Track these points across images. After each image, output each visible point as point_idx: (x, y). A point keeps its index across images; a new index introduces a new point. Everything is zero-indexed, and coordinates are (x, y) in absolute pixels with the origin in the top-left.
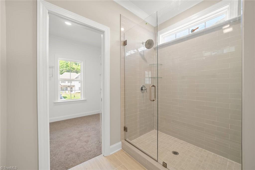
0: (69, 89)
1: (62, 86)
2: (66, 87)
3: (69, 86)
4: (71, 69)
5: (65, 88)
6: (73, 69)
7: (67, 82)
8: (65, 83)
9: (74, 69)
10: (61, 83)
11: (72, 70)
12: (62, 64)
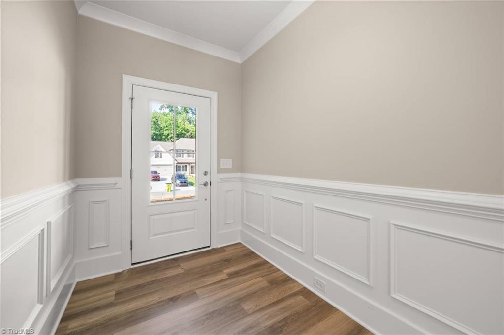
0: (189, 168)
1: (179, 163)
2: (184, 164)
3: (189, 163)
4: (183, 132)
5: (183, 166)
6: (185, 131)
7: (185, 156)
8: (183, 157)
9: (187, 131)
10: (177, 157)
11: (185, 133)
12: (167, 124)
